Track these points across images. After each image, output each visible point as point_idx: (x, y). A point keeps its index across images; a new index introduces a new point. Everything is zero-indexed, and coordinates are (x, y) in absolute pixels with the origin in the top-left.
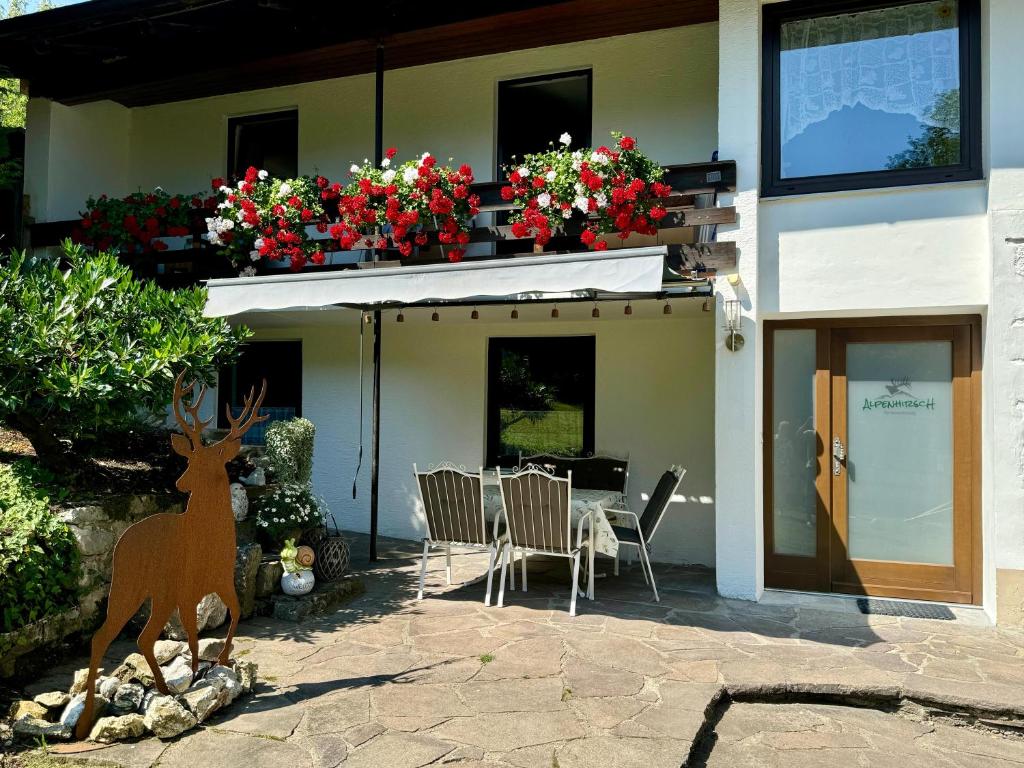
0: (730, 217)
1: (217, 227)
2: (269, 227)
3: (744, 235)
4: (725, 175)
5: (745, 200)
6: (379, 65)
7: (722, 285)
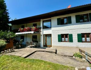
0: (41, 30)
1: (19, 30)
2: (21, 30)
3: (42, 31)
4: (41, 28)
5: (42, 29)
6: (27, 23)
7: (41, 33)
